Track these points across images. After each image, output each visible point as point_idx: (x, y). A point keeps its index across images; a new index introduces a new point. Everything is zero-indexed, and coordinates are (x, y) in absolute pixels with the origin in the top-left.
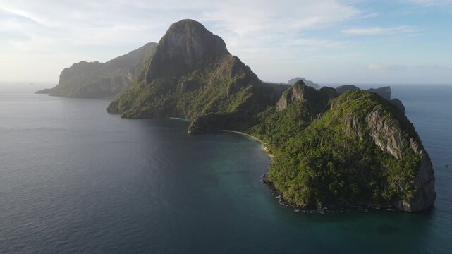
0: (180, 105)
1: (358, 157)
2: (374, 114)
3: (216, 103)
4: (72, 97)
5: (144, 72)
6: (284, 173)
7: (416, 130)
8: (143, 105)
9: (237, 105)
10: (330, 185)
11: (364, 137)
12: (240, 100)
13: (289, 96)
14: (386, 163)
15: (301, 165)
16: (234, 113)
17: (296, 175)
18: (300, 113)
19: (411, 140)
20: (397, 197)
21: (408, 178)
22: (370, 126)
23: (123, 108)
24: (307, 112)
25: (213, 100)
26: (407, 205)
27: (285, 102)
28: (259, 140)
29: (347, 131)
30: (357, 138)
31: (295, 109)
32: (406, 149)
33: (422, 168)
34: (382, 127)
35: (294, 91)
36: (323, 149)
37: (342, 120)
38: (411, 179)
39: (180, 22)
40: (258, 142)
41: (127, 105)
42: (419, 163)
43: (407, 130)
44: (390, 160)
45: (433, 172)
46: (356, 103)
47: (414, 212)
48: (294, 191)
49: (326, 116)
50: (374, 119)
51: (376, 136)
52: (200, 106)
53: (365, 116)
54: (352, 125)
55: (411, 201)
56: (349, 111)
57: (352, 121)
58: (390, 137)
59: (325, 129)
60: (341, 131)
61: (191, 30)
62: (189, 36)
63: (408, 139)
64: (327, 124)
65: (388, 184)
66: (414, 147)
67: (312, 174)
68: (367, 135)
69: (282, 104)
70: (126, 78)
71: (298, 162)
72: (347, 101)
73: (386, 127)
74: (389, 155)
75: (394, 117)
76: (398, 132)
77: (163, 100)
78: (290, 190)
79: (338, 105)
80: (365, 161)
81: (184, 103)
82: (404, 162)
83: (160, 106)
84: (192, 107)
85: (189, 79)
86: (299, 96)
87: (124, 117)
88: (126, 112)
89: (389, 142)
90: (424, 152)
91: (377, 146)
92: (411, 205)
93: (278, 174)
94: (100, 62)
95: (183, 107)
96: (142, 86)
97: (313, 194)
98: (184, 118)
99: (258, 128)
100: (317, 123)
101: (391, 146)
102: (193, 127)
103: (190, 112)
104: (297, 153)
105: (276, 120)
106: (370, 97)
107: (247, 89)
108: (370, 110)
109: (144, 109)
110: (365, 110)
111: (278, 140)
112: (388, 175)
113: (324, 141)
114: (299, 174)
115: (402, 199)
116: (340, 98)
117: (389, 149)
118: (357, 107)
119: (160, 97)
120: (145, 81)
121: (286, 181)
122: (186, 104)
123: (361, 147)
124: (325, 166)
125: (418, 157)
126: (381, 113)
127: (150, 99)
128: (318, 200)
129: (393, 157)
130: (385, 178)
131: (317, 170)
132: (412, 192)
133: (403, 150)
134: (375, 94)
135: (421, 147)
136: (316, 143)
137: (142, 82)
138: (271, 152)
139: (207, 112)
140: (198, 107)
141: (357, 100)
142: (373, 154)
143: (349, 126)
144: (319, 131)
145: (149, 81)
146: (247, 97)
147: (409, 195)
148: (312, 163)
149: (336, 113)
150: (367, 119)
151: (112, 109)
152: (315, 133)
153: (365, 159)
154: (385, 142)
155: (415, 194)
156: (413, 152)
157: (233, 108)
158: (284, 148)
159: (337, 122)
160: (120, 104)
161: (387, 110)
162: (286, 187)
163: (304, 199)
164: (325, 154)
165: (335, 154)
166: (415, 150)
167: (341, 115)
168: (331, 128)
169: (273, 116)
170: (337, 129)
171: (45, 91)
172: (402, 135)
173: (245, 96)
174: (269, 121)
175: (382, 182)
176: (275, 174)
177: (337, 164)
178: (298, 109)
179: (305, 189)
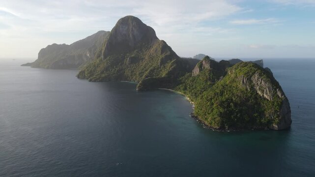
0: (128, 72)
1: (247, 100)
2: (256, 76)
3: (152, 71)
4: (48, 68)
5: (101, 52)
6: (204, 111)
7: (280, 85)
8: (102, 73)
9: (167, 72)
10: (232, 116)
11: (250, 89)
12: (168, 69)
13: (201, 66)
14: (263, 103)
15: (215, 105)
16: (164, 78)
17: (212, 111)
18: (208, 76)
19: (277, 90)
20: (270, 122)
21: (276, 111)
22: (254, 82)
23: (89, 75)
24: (213, 76)
25: (150, 69)
26: (276, 126)
27: (199, 70)
28: (183, 94)
29: (241, 86)
30: (247, 89)
31: (205, 74)
32: (274, 95)
33: (283, 105)
34: (261, 83)
35: (204, 63)
36: (227, 96)
37: (237, 80)
38: (278, 112)
39: (125, 17)
40: (182, 95)
41: (91, 73)
42: (282, 103)
43: (275, 85)
44: (266, 102)
45: (290, 108)
46: (246, 70)
47: (279, 130)
48: (212, 120)
49: (227, 77)
50: (256, 78)
51: (258, 88)
52: (141, 73)
53: (251, 77)
54: (243, 82)
55: (278, 124)
56: (242, 74)
57: (243, 80)
58: (265, 88)
59: (227, 85)
60: (237, 86)
61: (132, 23)
62: (131, 27)
63: (276, 89)
64: (228, 83)
65: (265, 115)
66: (279, 94)
67: (221, 110)
68: (252, 88)
69: (196, 71)
70: (86, 55)
71: (212, 104)
72: (239, 68)
73: (263, 83)
74: (265, 99)
75: (268, 77)
76: (270, 85)
77: (115, 70)
78: (209, 120)
79: (234, 71)
80: (252, 102)
81: (130, 71)
82: (273, 102)
83: (114, 74)
84: (135, 74)
85: (133, 56)
86: (207, 66)
87: (90, 81)
88: (92, 78)
89: (265, 91)
90: (285, 96)
91: (258, 94)
92: (278, 126)
93: (201, 112)
94: (66, 44)
95: (129, 74)
96: (101, 60)
97: (223, 122)
98: (130, 81)
99: (181, 87)
100: (221, 82)
101: (266, 94)
102: (139, 86)
103: (134, 77)
104: (211, 99)
105: (193, 81)
106: (253, 66)
107: (172, 61)
108: (254, 73)
109: (103, 75)
110: (251, 74)
111: (196, 94)
112: (265, 110)
113: (227, 91)
114: (214, 111)
115: (273, 123)
116: (234, 67)
117: (265, 96)
118: (246, 71)
119: (113, 68)
120: (102, 57)
121: (206, 115)
122: (132, 72)
123: (249, 95)
124: (229, 106)
125: (282, 99)
126: (260, 75)
127: (107, 69)
128: (226, 125)
129: (268, 100)
130: (263, 112)
131: (224, 108)
132: (279, 119)
133: (273, 96)
134: (256, 64)
135: (283, 94)
136: (222, 93)
137: (100, 58)
138: (192, 101)
139: (146, 77)
140: (140, 74)
141: (246, 68)
142: (256, 98)
143: (241, 83)
144: (223, 86)
145: (105, 57)
146: (173, 67)
147: (277, 121)
148: (221, 104)
149: (233, 76)
150: (252, 78)
151: (81, 76)
152: (221, 87)
153: (252, 101)
154: (263, 91)
155: (280, 120)
156: (279, 97)
157: (164, 74)
158: (202, 97)
159: (234, 81)
160: (86, 73)
161: (264, 73)
162: (206, 119)
163: (218, 124)
164: (228, 99)
165: (234, 99)
166: (280, 96)
167: (236, 77)
168: (231, 85)
169: (191, 79)
170: (234, 85)
171: (28, 64)
172: (272, 87)
173: (171, 66)
174: (188, 82)
175: (262, 114)
176: (199, 111)
177: (236, 104)
178: (207, 74)
179: (219, 119)
